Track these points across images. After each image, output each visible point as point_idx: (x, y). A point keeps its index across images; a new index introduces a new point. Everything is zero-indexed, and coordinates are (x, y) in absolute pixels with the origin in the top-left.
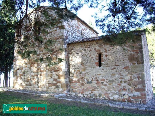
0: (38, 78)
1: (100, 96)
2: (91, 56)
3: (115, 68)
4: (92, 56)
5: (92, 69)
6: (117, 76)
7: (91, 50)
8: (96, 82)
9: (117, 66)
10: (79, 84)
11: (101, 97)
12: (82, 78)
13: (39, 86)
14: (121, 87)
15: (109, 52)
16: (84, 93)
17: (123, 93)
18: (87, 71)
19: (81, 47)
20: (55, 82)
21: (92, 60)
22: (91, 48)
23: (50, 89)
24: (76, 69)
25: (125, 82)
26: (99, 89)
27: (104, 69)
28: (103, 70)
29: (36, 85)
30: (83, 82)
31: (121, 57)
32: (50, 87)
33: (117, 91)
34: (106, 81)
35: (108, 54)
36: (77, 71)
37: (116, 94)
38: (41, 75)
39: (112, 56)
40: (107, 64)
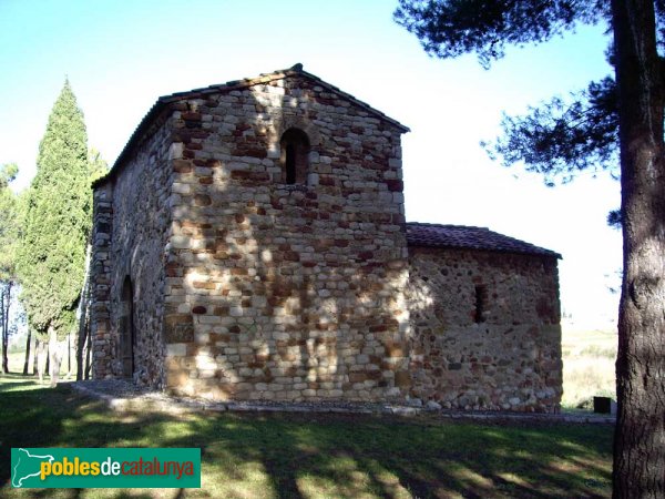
0: (304, 351)
1: (481, 402)
2: (459, 291)
3: (511, 330)
4: (464, 291)
5: (463, 327)
6: (515, 349)
7: (459, 275)
8: (470, 365)
9: (515, 323)
10: (429, 371)
11: (485, 406)
12: (436, 354)
13: (309, 383)
14: (522, 378)
15: (500, 286)
16: (443, 398)
17: (526, 391)
18: (449, 333)
19: (435, 260)
20: (374, 367)
21: (464, 303)
22: (460, 269)
23: (358, 391)
24: (420, 325)
25: (530, 364)
26: (477, 385)
27: (490, 331)
28: (487, 331)
29: (298, 379)
30: (440, 367)
31: (524, 303)
32: (358, 386)
33: (516, 388)
34: (493, 361)
35: (498, 291)
36: (424, 332)
37: (514, 395)
38: (318, 341)
39: (508, 298)
40: (495, 318)
